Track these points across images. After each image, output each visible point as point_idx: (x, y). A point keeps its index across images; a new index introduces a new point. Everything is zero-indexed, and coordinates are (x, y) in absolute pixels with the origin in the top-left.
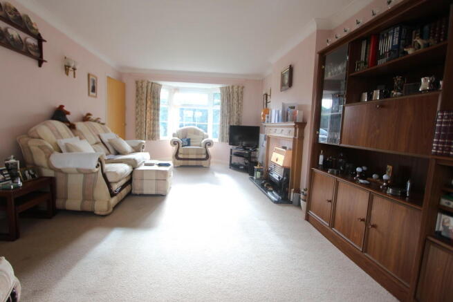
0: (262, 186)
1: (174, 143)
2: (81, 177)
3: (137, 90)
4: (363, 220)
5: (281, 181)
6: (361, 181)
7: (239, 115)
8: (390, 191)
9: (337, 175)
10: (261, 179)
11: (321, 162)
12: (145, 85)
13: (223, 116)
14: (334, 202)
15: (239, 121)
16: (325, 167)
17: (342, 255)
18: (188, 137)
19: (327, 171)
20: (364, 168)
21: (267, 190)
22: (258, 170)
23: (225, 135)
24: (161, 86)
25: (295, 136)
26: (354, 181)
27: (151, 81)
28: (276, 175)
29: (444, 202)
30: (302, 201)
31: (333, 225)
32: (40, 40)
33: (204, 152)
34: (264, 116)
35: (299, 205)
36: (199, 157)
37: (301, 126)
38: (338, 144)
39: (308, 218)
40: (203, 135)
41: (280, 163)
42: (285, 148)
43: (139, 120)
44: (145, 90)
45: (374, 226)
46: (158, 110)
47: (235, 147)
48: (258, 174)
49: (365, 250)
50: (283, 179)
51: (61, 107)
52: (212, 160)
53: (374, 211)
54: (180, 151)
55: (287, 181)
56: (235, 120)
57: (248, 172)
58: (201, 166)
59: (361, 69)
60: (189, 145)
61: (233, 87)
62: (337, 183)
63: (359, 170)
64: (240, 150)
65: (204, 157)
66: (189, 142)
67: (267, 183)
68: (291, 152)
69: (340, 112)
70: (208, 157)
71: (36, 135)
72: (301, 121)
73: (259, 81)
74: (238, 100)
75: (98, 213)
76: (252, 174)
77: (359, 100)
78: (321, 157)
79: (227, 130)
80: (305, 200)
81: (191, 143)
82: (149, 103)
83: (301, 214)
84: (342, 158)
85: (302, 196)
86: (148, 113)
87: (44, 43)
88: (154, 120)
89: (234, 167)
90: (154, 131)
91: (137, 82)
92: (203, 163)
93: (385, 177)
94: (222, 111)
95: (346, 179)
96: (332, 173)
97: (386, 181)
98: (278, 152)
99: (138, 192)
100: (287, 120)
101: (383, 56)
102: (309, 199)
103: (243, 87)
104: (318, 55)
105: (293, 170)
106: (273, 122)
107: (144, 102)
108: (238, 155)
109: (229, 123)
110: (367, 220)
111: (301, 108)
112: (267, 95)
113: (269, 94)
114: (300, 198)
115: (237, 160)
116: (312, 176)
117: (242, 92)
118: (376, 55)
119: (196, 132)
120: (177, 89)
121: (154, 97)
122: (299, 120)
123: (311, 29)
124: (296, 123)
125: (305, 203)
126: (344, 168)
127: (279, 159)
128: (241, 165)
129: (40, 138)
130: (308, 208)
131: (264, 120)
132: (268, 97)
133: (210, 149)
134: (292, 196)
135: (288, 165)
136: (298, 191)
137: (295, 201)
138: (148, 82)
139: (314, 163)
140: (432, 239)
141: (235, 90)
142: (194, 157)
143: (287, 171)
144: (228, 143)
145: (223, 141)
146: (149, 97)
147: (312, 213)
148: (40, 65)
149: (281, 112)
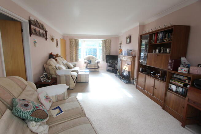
0: (120, 78)
1: (86, 63)
2: (65, 77)
3: (70, 43)
4: (153, 87)
5: (127, 76)
6: (152, 76)
7: (109, 51)
8: (160, 78)
9: (146, 74)
10: (119, 75)
11: (141, 70)
12: (73, 40)
13: (103, 51)
14: (145, 82)
15: (109, 53)
16: (142, 72)
17: (147, 97)
18: (90, 60)
19: (142, 73)
20: (154, 72)
21: (122, 79)
22: (118, 72)
23: (104, 59)
24: (79, 40)
25: (132, 61)
26: (151, 76)
27: (75, 39)
28: (125, 74)
29: (170, 81)
30: (135, 82)
31: (144, 89)
32: (46, 32)
33: (97, 66)
34: (120, 52)
35: (134, 84)
36: (95, 67)
37: (134, 57)
38: (146, 65)
39: (137, 88)
40: (96, 59)
41: (127, 69)
42: (128, 64)
43: (71, 54)
44: (73, 42)
45: (155, 88)
46: (78, 50)
47: (108, 63)
48: (118, 74)
49: (153, 95)
50: (128, 75)
51: (52, 53)
52: (100, 68)
53: (155, 84)
54: (88, 66)
55: (130, 76)
56: (108, 53)
57: (114, 73)
58: (96, 71)
59: (153, 43)
60: (91, 63)
61: (107, 40)
62: (146, 77)
63: (152, 72)
64: (111, 64)
65: (97, 67)
66: (91, 62)
67: (122, 77)
68: (131, 66)
69: (147, 55)
70: (98, 67)
71: (50, 64)
72: (134, 56)
73: (117, 38)
74: (109, 45)
75: (71, 88)
76: (116, 73)
77: (152, 52)
78: (141, 68)
79: (105, 57)
80: (136, 82)
81: (92, 62)
82: (75, 47)
83: (135, 86)
84: (147, 68)
85: (135, 81)
86: (75, 51)
87: (47, 32)
88: (77, 54)
89: (108, 71)
90: (77, 58)
91: (70, 40)
92: (97, 70)
93: (159, 75)
94: (103, 49)
95: (148, 75)
96: (144, 74)
97: (159, 76)
98: (126, 66)
99: (79, 81)
100: (129, 55)
101: (159, 40)
102: (137, 82)
103: (111, 40)
104: (140, 36)
105: (131, 72)
106: (124, 55)
107: (73, 47)
108: (109, 66)
109: (106, 54)
110: (154, 87)
111: (134, 51)
112: (120, 43)
113: (121, 43)
114: (134, 81)
115: (109, 68)
116: (138, 74)
117: (110, 42)
118: (157, 39)
119: (93, 58)
120: (84, 41)
121: (76, 45)
122: (133, 55)
123: (137, 25)
124: (132, 57)
125: (136, 83)
126: (148, 71)
127: (126, 68)
128: (111, 70)
129: (51, 65)
130: (137, 84)
131: (120, 53)
132: (121, 44)
133: (99, 64)
134: (131, 81)
135: (130, 70)
136: (133, 79)
137: (132, 83)
138: (74, 39)
139: (139, 70)
140: (168, 90)
141: (108, 41)
142: (93, 68)
143: (129, 72)
144: (106, 62)
145: (103, 61)
146: (75, 45)
147: (138, 86)
148: (46, 40)
149: (127, 52)
